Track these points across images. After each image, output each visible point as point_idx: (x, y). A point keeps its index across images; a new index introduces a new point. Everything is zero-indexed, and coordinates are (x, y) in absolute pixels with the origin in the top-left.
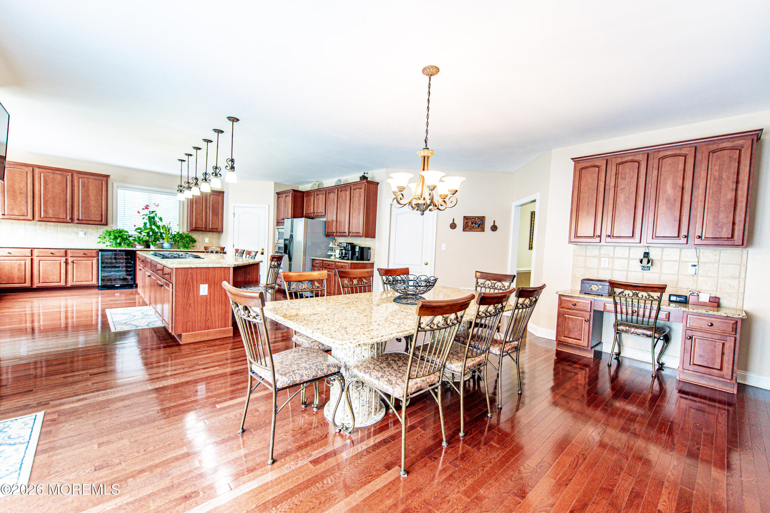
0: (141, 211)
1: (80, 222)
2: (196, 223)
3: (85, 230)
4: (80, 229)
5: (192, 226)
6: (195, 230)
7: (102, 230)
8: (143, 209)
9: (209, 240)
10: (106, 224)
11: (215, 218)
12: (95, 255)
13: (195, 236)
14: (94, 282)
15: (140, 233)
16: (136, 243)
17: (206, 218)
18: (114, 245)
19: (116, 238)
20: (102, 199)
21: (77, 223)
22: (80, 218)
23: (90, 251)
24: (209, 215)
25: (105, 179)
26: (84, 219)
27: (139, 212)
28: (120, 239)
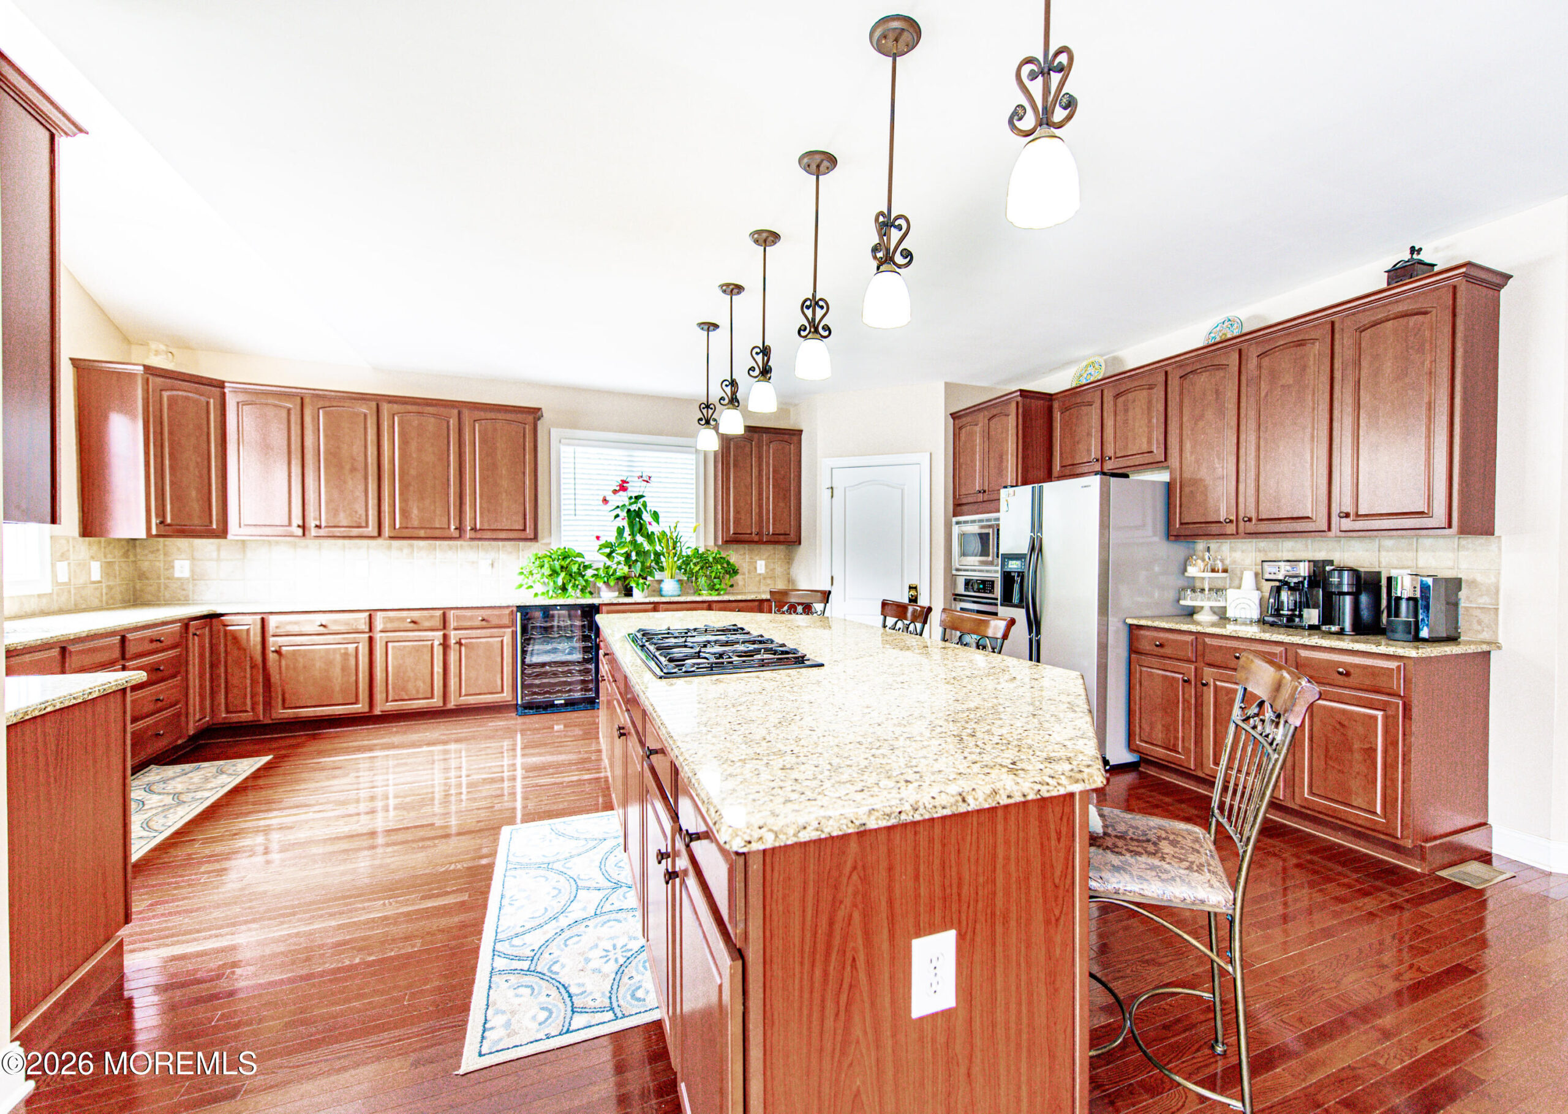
0: (611, 497)
1: (479, 535)
2: (737, 522)
3: (492, 555)
4: (482, 554)
5: (728, 529)
6: (735, 540)
7: (527, 554)
8: (615, 492)
9: (766, 566)
10: (535, 538)
11: (782, 504)
12: (506, 621)
13: (735, 556)
14: (506, 696)
15: (609, 556)
16: (600, 584)
17: (760, 507)
18: (551, 593)
19: (554, 573)
20: (524, 473)
21: (472, 539)
22: (478, 527)
23: (496, 612)
24: (768, 498)
25: (530, 418)
26: (486, 527)
27: (605, 501)
28: (563, 574)
